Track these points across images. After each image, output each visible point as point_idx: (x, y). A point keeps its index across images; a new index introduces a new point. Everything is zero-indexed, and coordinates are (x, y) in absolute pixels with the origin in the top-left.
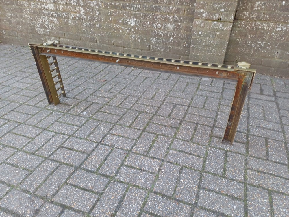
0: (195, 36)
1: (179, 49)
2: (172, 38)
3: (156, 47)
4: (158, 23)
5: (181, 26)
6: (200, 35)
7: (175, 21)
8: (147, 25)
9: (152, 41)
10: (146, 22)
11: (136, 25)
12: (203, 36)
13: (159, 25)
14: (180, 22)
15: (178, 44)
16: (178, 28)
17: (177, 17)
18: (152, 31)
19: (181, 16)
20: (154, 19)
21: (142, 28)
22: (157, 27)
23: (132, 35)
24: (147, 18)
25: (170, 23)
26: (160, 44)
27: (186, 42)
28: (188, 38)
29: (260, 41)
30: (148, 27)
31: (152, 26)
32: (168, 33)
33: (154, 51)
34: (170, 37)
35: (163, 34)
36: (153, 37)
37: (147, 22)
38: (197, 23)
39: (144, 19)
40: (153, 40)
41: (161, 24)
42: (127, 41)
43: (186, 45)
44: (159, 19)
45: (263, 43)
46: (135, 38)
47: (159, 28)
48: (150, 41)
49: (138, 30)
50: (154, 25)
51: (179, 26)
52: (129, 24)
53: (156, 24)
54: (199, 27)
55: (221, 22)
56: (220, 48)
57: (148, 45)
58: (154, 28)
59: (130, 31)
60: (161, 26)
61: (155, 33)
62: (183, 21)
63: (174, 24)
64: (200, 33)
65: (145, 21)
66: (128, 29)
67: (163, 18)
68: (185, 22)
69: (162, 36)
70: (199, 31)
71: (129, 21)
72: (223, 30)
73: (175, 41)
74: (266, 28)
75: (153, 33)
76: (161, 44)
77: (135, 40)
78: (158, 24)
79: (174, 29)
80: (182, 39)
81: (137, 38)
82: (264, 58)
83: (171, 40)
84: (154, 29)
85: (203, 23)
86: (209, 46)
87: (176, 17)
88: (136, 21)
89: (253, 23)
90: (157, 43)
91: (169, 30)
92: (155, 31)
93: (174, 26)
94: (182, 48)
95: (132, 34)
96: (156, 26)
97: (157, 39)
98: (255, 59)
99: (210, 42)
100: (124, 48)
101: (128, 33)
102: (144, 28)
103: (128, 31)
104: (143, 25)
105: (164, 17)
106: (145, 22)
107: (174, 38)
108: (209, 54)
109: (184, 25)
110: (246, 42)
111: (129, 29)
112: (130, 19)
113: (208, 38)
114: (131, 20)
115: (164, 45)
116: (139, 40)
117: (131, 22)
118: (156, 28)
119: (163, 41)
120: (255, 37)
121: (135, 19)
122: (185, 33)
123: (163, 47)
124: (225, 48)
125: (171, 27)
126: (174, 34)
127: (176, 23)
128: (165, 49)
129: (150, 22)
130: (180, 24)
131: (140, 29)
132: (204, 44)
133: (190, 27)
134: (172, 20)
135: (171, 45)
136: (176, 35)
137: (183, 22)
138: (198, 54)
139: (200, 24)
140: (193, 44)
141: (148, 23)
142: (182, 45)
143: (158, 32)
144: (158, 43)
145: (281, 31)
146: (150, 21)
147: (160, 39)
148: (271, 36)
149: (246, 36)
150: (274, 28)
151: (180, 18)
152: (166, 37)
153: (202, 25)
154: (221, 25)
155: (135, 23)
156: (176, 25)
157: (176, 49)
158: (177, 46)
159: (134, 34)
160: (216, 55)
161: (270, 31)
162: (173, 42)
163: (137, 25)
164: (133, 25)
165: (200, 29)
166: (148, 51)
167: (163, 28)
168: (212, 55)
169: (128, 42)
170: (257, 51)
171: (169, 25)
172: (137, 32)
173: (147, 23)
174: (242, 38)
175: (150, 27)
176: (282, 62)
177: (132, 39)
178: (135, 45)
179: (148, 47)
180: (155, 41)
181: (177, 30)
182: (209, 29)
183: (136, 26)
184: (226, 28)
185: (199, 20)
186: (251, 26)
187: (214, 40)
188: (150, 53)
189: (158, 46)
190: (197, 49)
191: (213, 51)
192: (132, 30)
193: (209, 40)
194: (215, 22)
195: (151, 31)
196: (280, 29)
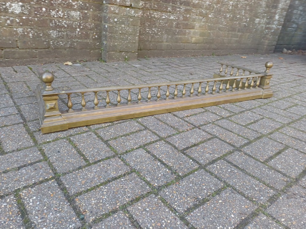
0: (112, 23)
1: (89, 42)
2: (78, 30)
3: (58, 42)
4: (59, 10)
5: (88, 14)
6: (116, 22)
7: (81, 8)
8: (41, 13)
9: (52, 35)
10: (40, 8)
11: (23, 12)
12: (119, 24)
13: (60, 12)
14: (86, 10)
15: (87, 36)
16: (85, 17)
17: (83, 3)
18: (51, 21)
19: (87, 3)
20: (52, 4)
21: (34, 17)
22: (58, 15)
23: (16, 28)
24: (40, 4)
25: (75, 10)
26: (63, 38)
27: (95, 33)
28: (97, 28)
29: (154, 28)
30: (43, 15)
31: (50, 14)
32: (72, 23)
33: (56, 48)
34: (76, 28)
35: (67, 25)
36: (53, 30)
37: (42, 7)
38: (112, 9)
39: (36, 3)
40: (54, 34)
41: (63, 12)
42: (8, 38)
43: (95, 37)
44: (60, 4)
45: (156, 30)
46: (24, 32)
47: (60, 17)
48: (49, 35)
49: (27, 20)
50: (53, 13)
51: (86, 14)
52: (10, 11)
53: (56, 11)
54: (114, 13)
55: (133, 8)
56: (134, 35)
57: (46, 42)
58: (54, 16)
59: (12, 21)
60: (63, 14)
61: (56, 23)
62: (89, 8)
63: (79, 12)
64: (116, 20)
65: (39, 6)
66: (8, 19)
67: (64, 4)
68: (91, 10)
69: (65, 28)
70: (115, 18)
71: (10, 6)
72: (134, 16)
73: (82, 33)
74: (156, 16)
75: (52, 24)
76: (65, 38)
77: (24, 36)
78: (58, 12)
79: (80, 18)
80: (91, 30)
81: (27, 32)
82: (158, 43)
83: (77, 32)
84: (54, 18)
85: (118, 9)
86: (125, 34)
87: (81, 3)
88: (22, 6)
89: (148, 12)
90: (58, 37)
91: (74, 19)
92: (55, 21)
93: (80, 14)
94: (91, 41)
95: (16, 26)
96: (56, 14)
97: (59, 32)
98: (152, 44)
99: (126, 29)
100: (2, 50)
101: (9, 25)
102: (37, 17)
103: (8, 22)
104: (36, 12)
105: (66, 2)
106: (38, 8)
107: (81, 29)
108: (126, 42)
109: (90, 13)
110: (145, 29)
111: (11, 18)
112: (12, 3)
113: (123, 26)
114: (13, 5)
115: (69, 39)
116: (31, 35)
117: (14, 7)
118: (55, 16)
119: (67, 34)
120: (151, 24)
121: (21, 4)
122: (93, 22)
123: (68, 42)
124: (138, 34)
125: (76, 15)
126: (80, 24)
127: (81, 11)
128: (71, 44)
129: (46, 9)
130: (86, 11)
131: (31, 18)
132: (120, 32)
133: (98, 16)
134: (76, 6)
135: (79, 38)
136: (83, 25)
137: (90, 10)
138: (116, 44)
139: (115, 10)
140: (110, 33)
141: (44, 9)
142: (91, 37)
143: (59, 22)
144: (61, 36)
145: (165, 18)
146: (46, 7)
147: (63, 31)
148: (160, 24)
149: (144, 24)
150: (161, 17)
151: (86, 5)
152: (71, 28)
153: (117, 11)
154: (133, 12)
155: (22, 10)
156: (81, 13)
157: (85, 42)
158: (86, 39)
159: (21, 25)
160: (132, 43)
161: (159, 19)
162: (80, 34)
163: (26, 12)
164: (17, 12)
165: (115, 15)
166: (47, 50)
167: (65, 17)
168: (128, 43)
169: (10, 40)
170: (153, 37)
171: (73, 13)
172: (25, 23)
173: (42, 10)
174: (143, 26)
175: (46, 16)
176: (168, 45)
177: (17, 34)
178: (24, 42)
179: (47, 44)
180: (56, 35)
181: (83, 19)
182: (124, 15)
183: (22, 14)
184: (137, 15)
185: (114, 5)
186: (147, 15)
187: (128, 27)
188: (50, 51)
189: (61, 41)
190: (115, 38)
191: (129, 39)
192: (17, 19)
193: (124, 28)
194: (128, 9)
195: (48, 22)
196: (164, 17)
